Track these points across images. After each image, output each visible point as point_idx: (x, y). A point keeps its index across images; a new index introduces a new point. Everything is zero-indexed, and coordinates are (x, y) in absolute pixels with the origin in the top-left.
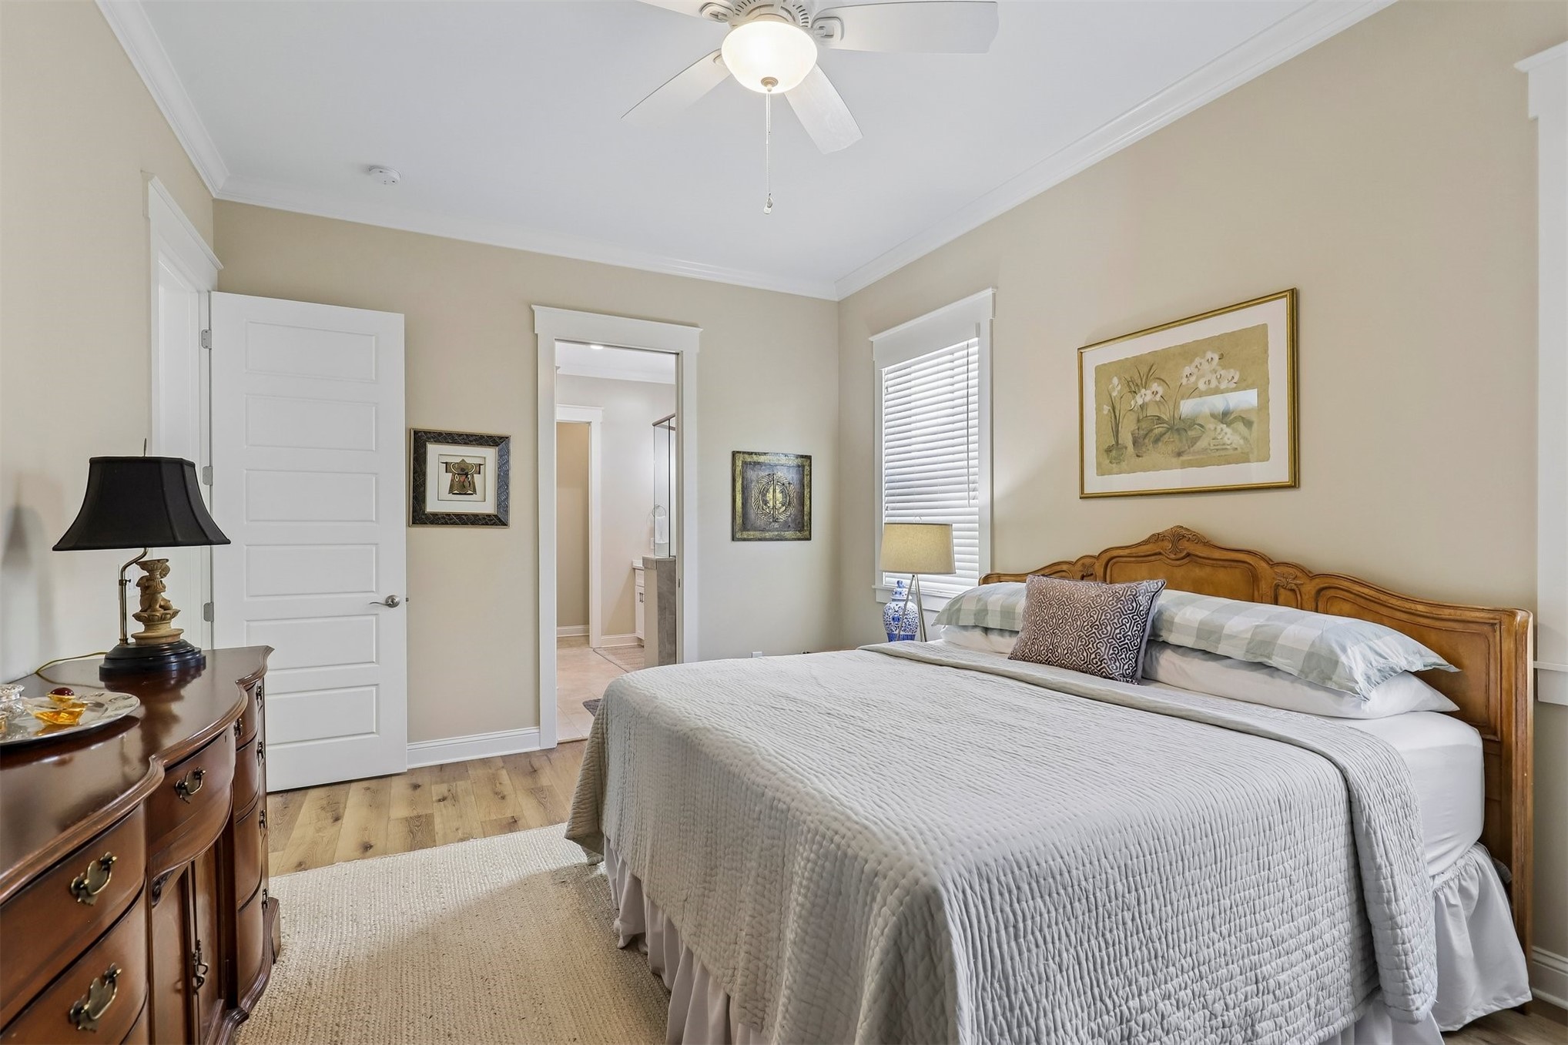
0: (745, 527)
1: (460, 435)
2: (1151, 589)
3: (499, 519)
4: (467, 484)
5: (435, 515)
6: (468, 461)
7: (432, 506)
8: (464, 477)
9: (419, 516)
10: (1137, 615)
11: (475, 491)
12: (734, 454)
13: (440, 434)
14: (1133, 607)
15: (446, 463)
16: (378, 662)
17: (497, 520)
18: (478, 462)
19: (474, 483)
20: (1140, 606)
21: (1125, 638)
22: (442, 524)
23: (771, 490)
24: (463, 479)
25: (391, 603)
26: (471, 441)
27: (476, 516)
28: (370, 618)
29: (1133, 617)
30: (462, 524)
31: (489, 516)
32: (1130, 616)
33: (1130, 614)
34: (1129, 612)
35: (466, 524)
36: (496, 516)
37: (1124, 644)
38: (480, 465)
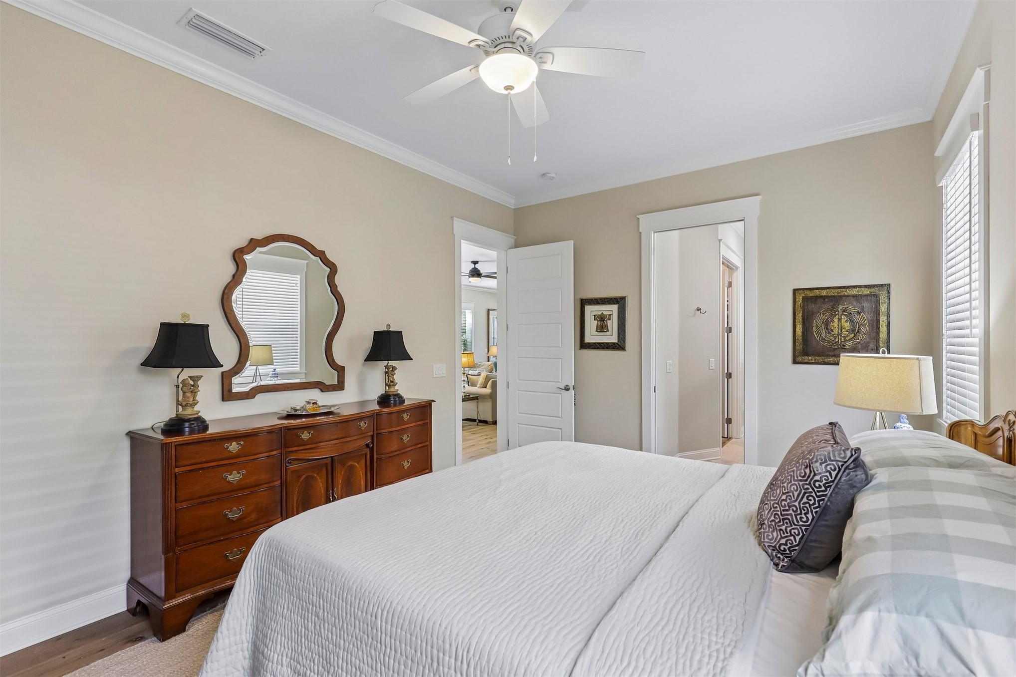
0: (805, 353)
1: (601, 299)
2: (834, 456)
3: (621, 347)
4: (604, 326)
5: (589, 343)
6: (605, 313)
7: (588, 339)
8: (602, 322)
9: (584, 345)
10: (810, 484)
11: (608, 330)
12: (795, 291)
13: (592, 300)
14: (805, 473)
15: (594, 315)
16: (561, 418)
17: (619, 346)
18: (609, 313)
19: (607, 325)
20: (815, 475)
21: (789, 507)
22: (593, 348)
23: (836, 320)
24: (602, 324)
25: (567, 389)
26: (605, 302)
27: (607, 344)
28: (557, 395)
29: (803, 485)
30: (602, 348)
31: (614, 344)
32: (801, 483)
33: (801, 481)
34: (800, 478)
35: (604, 348)
36: (617, 344)
37: (787, 515)
38: (610, 315)
